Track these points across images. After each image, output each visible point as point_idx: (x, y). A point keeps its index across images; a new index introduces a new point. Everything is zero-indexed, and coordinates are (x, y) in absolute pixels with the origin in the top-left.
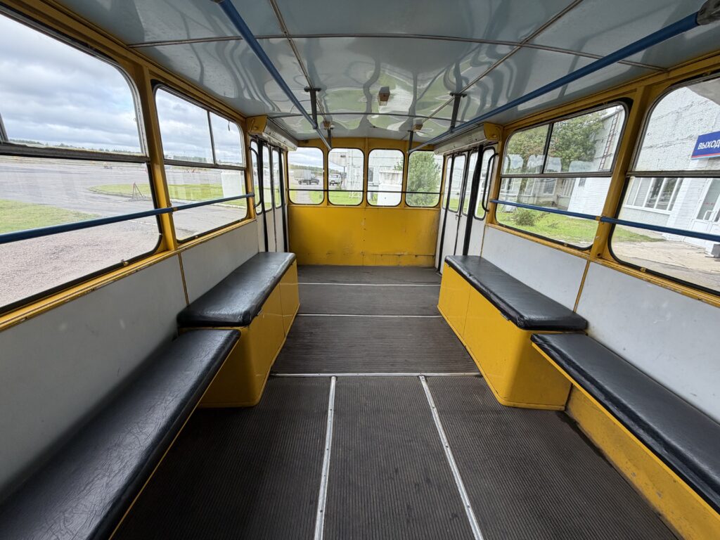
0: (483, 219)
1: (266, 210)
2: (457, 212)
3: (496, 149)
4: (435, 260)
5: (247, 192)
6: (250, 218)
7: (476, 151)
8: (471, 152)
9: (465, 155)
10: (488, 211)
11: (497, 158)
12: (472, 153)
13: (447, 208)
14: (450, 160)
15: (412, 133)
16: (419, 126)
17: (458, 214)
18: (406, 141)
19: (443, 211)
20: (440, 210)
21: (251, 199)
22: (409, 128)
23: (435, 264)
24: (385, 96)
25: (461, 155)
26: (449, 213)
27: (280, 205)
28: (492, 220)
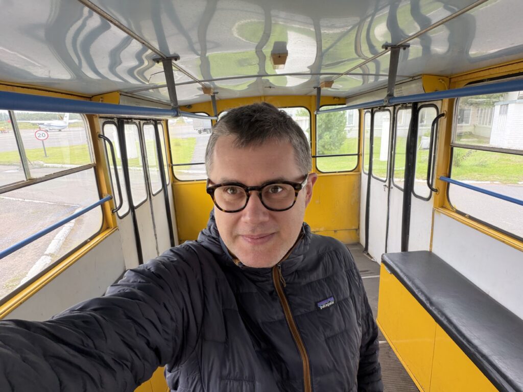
0: (428, 199)
1: (135, 204)
2: (385, 182)
3: (439, 108)
4: (359, 234)
5: (101, 196)
6: (108, 228)
7: (406, 108)
8: (397, 107)
9: (389, 110)
10: (436, 191)
11: (443, 121)
12: (400, 109)
13: (370, 174)
14: (368, 116)
15: (319, 89)
16: (329, 83)
17: (387, 184)
18: (311, 96)
19: (365, 178)
20: (361, 174)
21: (107, 204)
22: (315, 85)
23: (359, 239)
24: (280, 57)
25: (384, 110)
26: (373, 180)
27: (160, 187)
28: (444, 203)
